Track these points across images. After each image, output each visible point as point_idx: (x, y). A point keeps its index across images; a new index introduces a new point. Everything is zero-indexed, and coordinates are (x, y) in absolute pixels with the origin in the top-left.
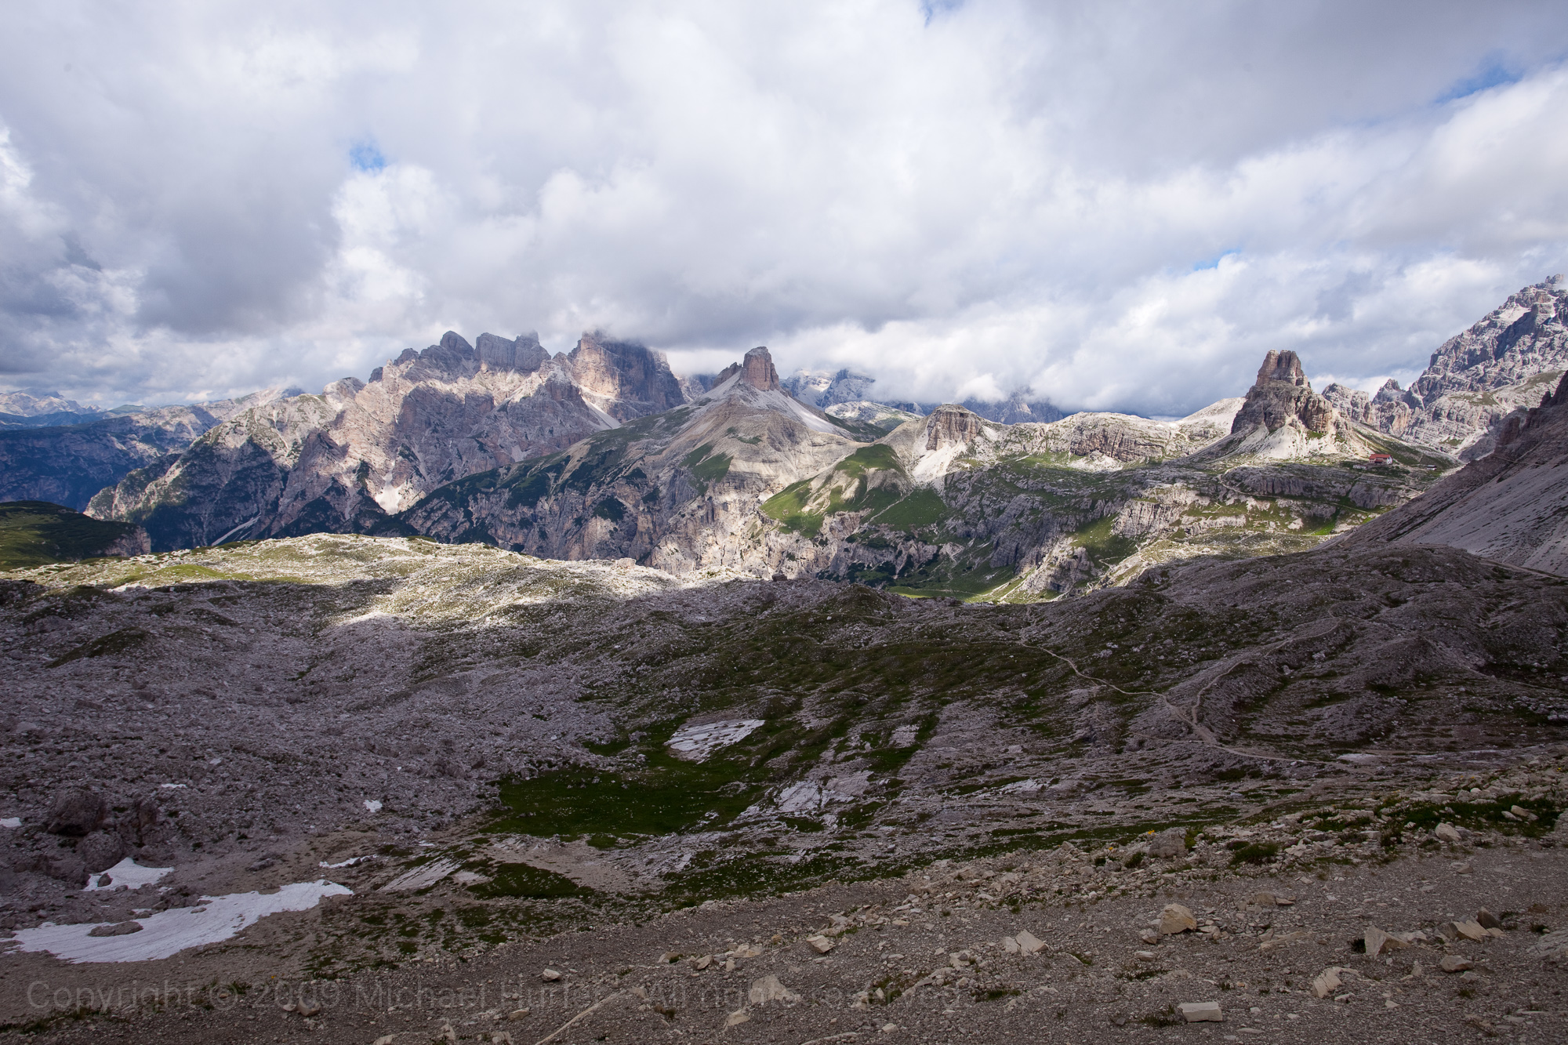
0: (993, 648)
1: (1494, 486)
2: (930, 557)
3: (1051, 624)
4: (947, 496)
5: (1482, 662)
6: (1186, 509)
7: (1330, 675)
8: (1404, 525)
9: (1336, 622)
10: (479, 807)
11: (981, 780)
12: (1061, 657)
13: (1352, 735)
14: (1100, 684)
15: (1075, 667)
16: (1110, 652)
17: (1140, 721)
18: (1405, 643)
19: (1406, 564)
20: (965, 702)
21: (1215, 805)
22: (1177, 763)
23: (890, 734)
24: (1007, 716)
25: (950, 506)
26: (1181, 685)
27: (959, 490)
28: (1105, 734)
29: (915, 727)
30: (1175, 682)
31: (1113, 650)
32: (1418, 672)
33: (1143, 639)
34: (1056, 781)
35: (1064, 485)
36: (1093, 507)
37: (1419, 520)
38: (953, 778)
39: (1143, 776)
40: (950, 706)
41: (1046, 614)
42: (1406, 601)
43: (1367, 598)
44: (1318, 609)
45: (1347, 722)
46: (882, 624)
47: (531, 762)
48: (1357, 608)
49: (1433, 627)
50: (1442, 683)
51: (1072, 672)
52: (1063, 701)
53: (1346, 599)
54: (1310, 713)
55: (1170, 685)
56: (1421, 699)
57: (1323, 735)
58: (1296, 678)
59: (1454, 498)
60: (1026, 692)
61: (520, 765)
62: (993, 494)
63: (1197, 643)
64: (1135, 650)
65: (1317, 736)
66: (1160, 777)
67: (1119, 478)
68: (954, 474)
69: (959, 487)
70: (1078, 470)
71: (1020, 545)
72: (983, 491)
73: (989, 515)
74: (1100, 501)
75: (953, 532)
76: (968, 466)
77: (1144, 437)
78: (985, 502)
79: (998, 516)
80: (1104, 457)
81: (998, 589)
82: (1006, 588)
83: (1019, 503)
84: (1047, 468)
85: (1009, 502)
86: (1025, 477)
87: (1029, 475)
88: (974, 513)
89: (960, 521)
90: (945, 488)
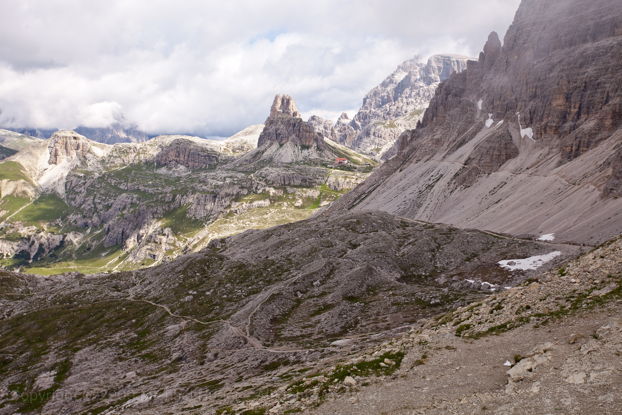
0: (111, 305)
1: (398, 174)
2: (58, 243)
3: (150, 283)
4: (68, 198)
5: (399, 276)
6: (234, 197)
7: (323, 294)
8: (356, 199)
9: (324, 261)
11: (108, 402)
12: (159, 305)
13: (337, 329)
14: (186, 319)
15: (169, 311)
16: (191, 297)
17: (214, 340)
18: (361, 270)
19: (358, 222)
20: (92, 347)
21: (264, 388)
22: (239, 365)
23: (34, 381)
24: (123, 352)
25: (71, 205)
26: (238, 313)
27: (77, 193)
28: (192, 353)
29: (53, 372)
30: (235, 312)
31: (194, 295)
32: (368, 286)
33: (213, 286)
34: (162, 392)
35: (153, 186)
36: (174, 199)
37: (363, 196)
38: (86, 404)
39: (219, 377)
40: (81, 352)
41: (147, 276)
42: (360, 245)
43: (340, 245)
44: (314, 254)
45: (334, 321)
46: (22, 298)
48: (335, 251)
49: (374, 259)
50: (381, 291)
51: (167, 314)
52: (163, 335)
53: (328, 247)
54: (314, 319)
55: (232, 314)
56: (371, 302)
57: (322, 332)
58: (305, 299)
59: (380, 182)
60: (136, 333)
62: (103, 195)
63: (246, 284)
64: (208, 293)
65: (319, 333)
66: (230, 376)
67: (190, 179)
68: (72, 181)
69: (76, 191)
70: (162, 175)
71: (125, 230)
72: (95, 193)
73: (101, 210)
74: (178, 195)
75: (74, 224)
76: (82, 175)
77: (204, 151)
78: (97, 200)
79: (107, 210)
80: (178, 165)
81: (111, 262)
82: (117, 261)
83: (122, 200)
84: (141, 174)
85: (115, 200)
86: (125, 181)
87: (128, 180)
88: (90, 209)
89: (79, 216)
90: (66, 192)
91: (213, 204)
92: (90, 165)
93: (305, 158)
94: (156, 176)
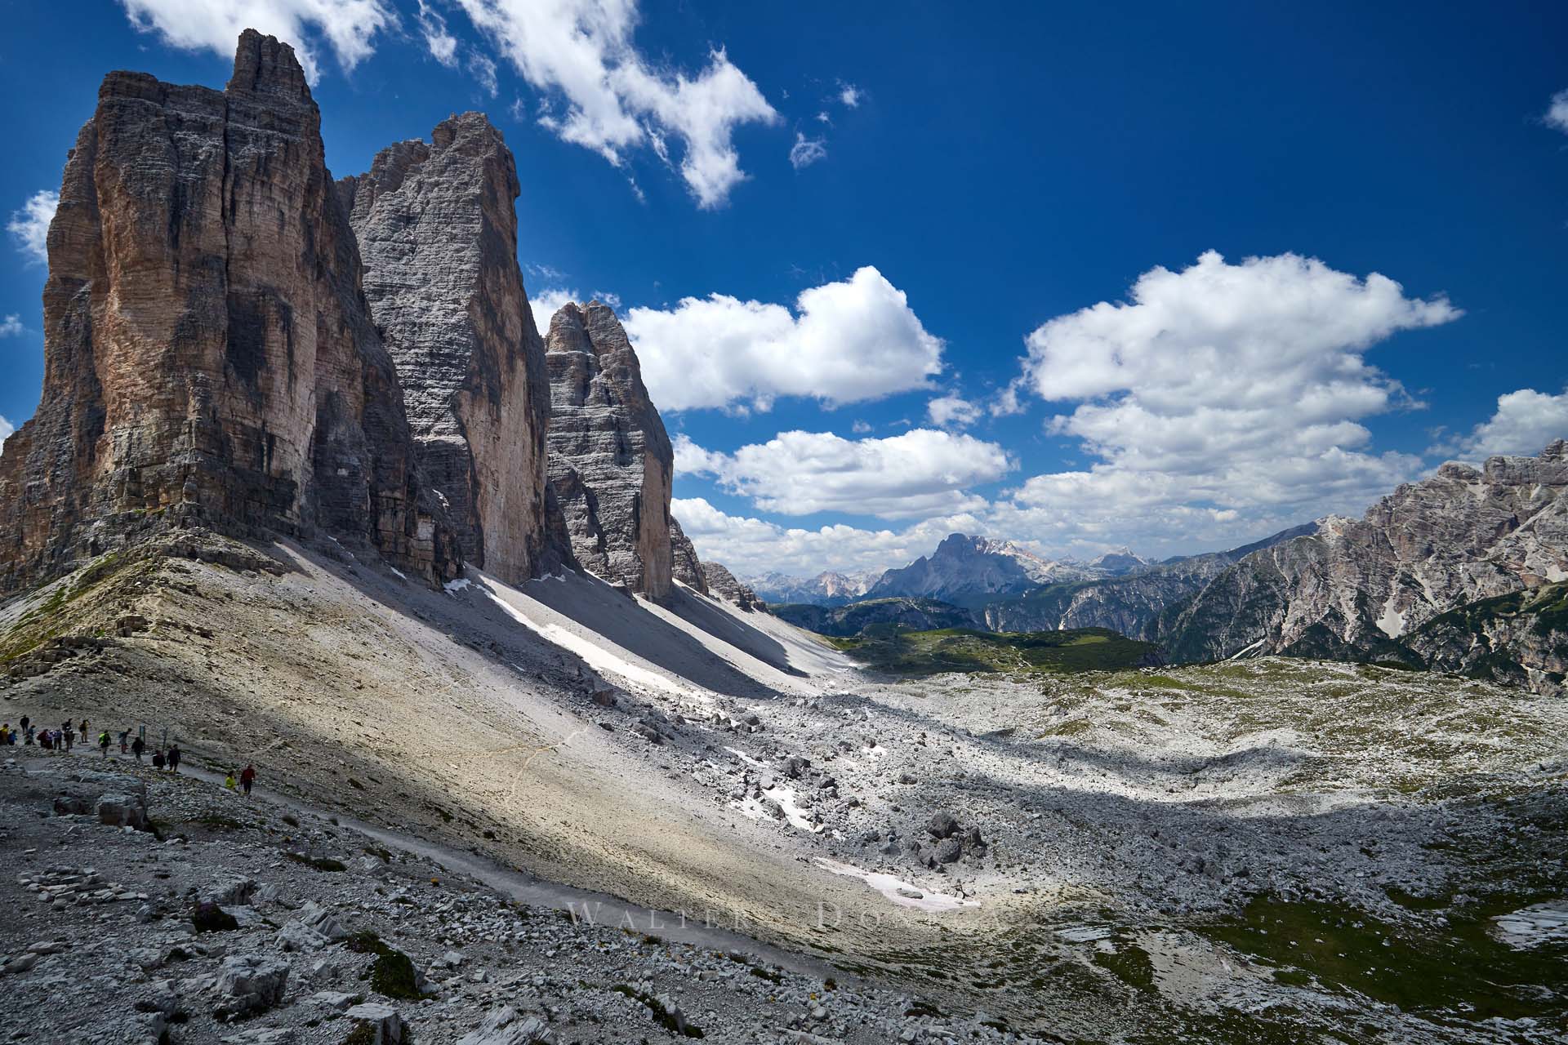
10: (1216, 909)
47: (1297, 886)
61: (1283, 886)
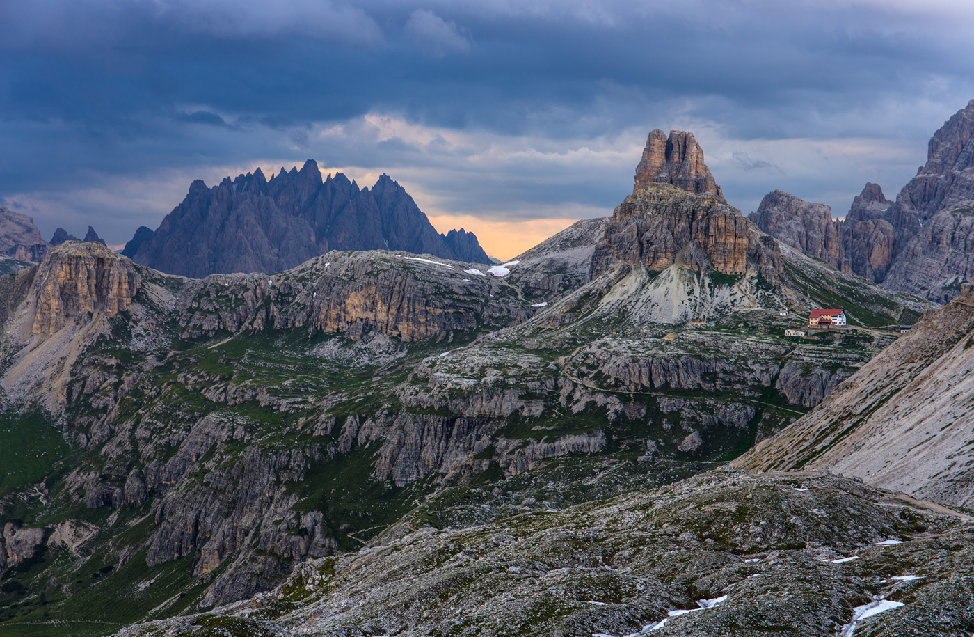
2: (27, 553)
4: (71, 425)
6: (503, 424)
25: (76, 444)
27: (95, 412)
35: (295, 391)
36: (337, 430)
37: (847, 424)
62: (158, 416)
67: (399, 372)
68: (85, 379)
69: (94, 405)
70: (325, 361)
71: (202, 515)
72: (140, 412)
73: (149, 459)
74: (350, 418)
75: (75, 498)
76: (113, 362)
77: (443, 294)
78: (141, 433)
79: (166, 460)
80: (372, 334)
81: (157, 608)
82: (174, 605)
83: (207, 430)
84: (267, 359)
85: (188, 430)
86: (222, 379)
87: (231, 376)
88: (119, 457)
89: (92, 475)
90: (68, 410)
91: (443, 443)
92: (138, 335)
93: (721, 310)
94: (309, 366)
